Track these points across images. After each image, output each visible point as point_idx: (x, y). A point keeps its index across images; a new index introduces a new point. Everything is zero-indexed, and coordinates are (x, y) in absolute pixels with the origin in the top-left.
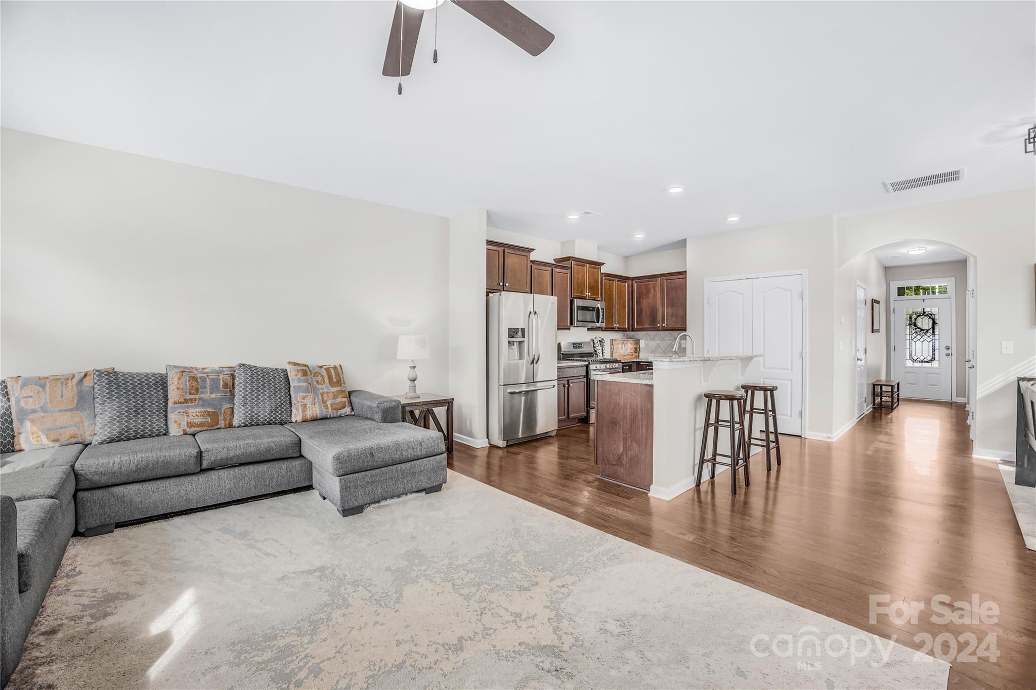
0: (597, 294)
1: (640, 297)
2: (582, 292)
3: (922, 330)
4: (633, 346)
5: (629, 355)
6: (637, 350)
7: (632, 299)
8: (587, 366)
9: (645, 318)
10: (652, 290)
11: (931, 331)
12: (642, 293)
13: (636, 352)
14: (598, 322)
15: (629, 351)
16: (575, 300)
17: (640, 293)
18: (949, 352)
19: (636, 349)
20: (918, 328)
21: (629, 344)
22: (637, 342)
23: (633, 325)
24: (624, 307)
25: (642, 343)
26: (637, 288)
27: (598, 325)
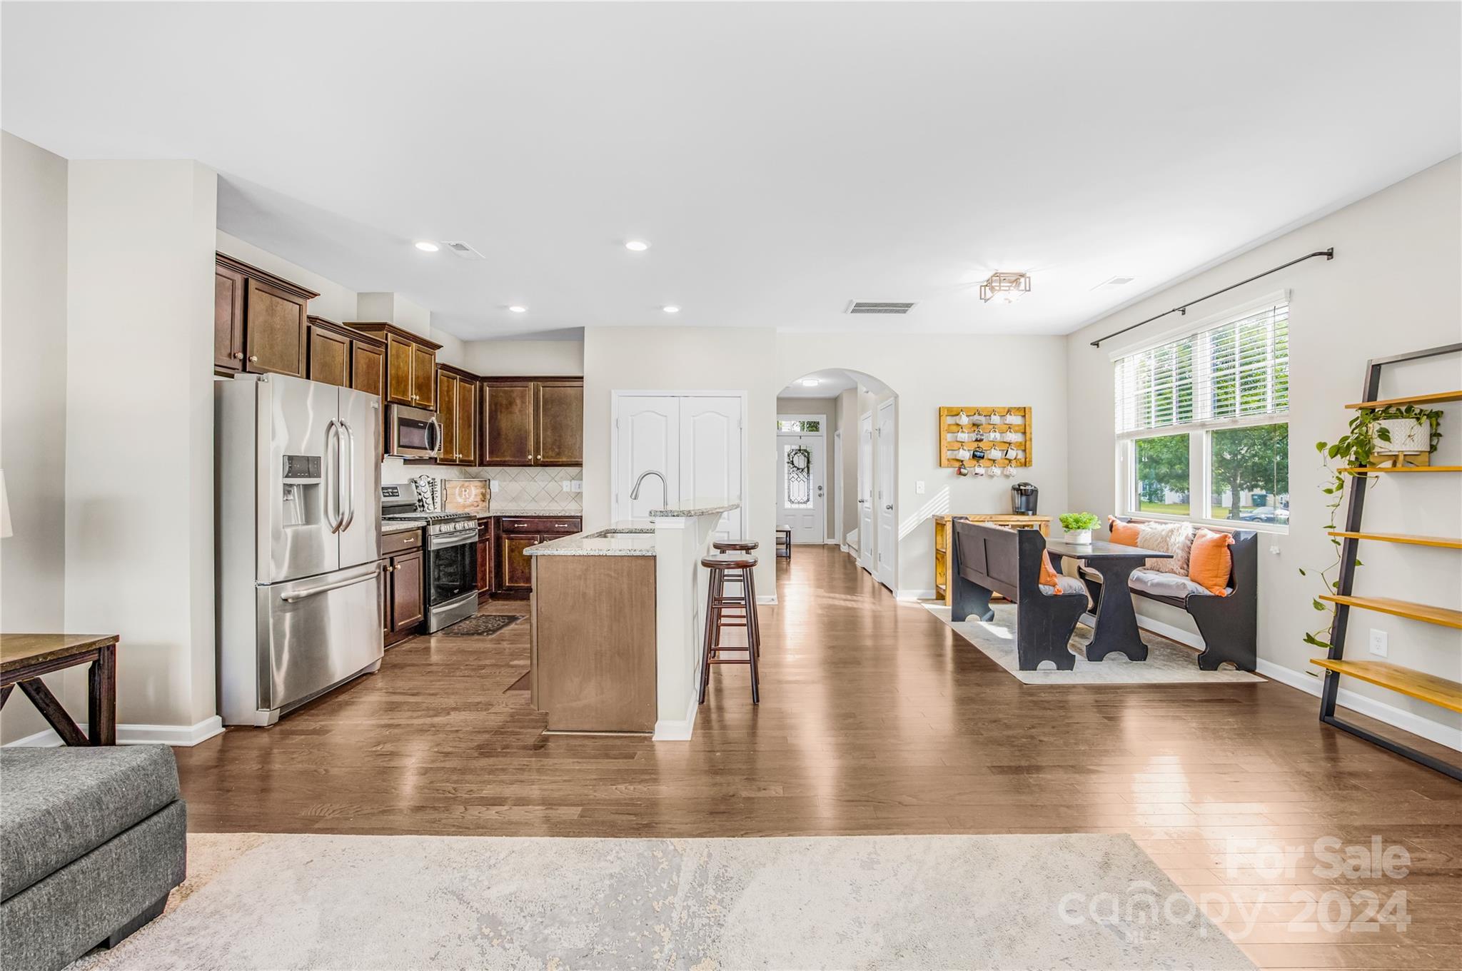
0: (429, 400)
1: (496, 411)
2: (405, 392)
3: (798, 469)
4: (480, 491)
5: (473, 505)
6: (485, 497)
7: (481, 413)
8: (424, 529)
9: (505, 445)
10: (518, 401)
11: (806, 470)
12: (501, 405)
13: (483, 501)
14: (432, 449)
15: (472, 499)
16: (396, 406)
17: (496, 405)
18: (821, 492)
19: (484, 495)
20: (795, 467)
21: (473, 488)
22: (486, 483)
23: (482, 456)
24: (470, 426)
25: (495, 485)
26: (491, 396)
27: (434, 454)
